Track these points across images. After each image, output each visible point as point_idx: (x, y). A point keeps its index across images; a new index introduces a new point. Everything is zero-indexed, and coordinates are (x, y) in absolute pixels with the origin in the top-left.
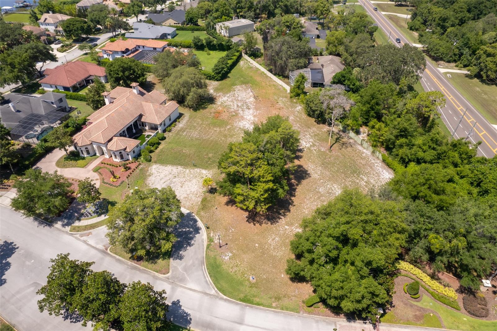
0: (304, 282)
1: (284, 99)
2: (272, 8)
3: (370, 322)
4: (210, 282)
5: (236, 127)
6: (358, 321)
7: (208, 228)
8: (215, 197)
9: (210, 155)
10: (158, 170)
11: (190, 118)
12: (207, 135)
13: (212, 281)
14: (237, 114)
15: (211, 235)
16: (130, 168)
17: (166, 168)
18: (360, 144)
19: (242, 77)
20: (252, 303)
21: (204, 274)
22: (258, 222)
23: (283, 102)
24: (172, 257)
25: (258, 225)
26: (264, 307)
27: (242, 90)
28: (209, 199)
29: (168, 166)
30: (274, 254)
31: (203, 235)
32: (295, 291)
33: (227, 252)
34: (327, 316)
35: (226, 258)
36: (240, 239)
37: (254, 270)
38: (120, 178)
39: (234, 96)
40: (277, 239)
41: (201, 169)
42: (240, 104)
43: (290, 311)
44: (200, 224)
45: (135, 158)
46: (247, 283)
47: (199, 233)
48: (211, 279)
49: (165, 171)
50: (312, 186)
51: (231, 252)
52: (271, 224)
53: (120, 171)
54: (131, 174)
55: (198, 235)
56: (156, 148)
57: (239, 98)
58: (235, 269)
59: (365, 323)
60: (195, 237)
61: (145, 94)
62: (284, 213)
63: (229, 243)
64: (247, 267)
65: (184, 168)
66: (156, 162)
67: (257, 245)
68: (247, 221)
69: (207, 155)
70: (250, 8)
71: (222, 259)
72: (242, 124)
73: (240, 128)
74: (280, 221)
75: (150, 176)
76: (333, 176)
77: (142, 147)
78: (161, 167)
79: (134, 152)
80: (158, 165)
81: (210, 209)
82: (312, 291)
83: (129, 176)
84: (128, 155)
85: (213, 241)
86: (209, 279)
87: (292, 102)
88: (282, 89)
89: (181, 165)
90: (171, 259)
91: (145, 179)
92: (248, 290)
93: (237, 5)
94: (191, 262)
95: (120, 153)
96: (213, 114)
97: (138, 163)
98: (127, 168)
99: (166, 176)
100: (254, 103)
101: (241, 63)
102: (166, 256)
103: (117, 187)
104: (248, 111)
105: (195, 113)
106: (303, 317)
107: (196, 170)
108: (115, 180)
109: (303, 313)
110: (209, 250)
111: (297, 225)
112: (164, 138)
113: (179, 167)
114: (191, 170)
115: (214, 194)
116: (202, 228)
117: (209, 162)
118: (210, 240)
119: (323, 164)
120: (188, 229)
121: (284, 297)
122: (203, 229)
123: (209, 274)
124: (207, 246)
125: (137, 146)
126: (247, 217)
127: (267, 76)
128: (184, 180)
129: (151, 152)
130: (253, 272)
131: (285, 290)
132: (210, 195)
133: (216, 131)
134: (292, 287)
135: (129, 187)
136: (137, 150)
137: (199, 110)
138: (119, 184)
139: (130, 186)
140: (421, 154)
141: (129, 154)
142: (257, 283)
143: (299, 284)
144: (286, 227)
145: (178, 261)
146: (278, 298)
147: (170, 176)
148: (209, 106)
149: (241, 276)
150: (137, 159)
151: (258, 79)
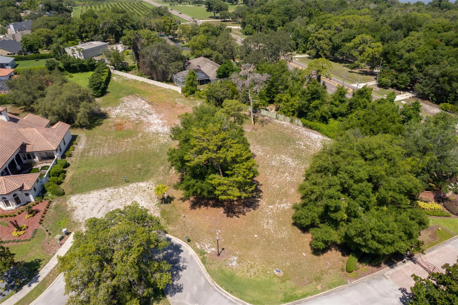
0: (327, 251)
1: (180, 99)
2: (119, 29)
3: (407, 260)
4: (235, 300)
5: (149, 133)
6: (398, 263)
7: (189, 241)
8: (174, 206)
9: (139, 166)
10: (81, 201)
11: (88, 137)
12: (120, 148)
13: (236, 297)
14: (141, 122)
15: (198, 247)
16: (37, 212)
17: (91, 195)
18: (275, 118)
19: (123, 89)
20: (297, 298)
21: (222, 294)
22: (240, 212)
23: (181, 102)
24: (167, 293)
25: (241, 216)
26: (311, 295)
27: (131, 100)
28: (168, 210)
29: (92, 192)
30: (280, 236)
31: (188, 251)
32: (327, 264)
33: (230, 257)
34: (372, 273)
35: (234, 264)
36: (233, 237)
37: (273, 263)
38: (27, 227)
39: (126, 107)
40: (270, 221)
41: (137, 183)
42: (138, 113)
43: (339, 286)
44: (176, 240)
45: (38, 196)
46: (276, 280)
47: (182, 251)
48: (234, 295)
49: (91, 199)
50: (263, 163)
51: (235, 255)
52: (254, 209)
53: (24, 219)
54: (43, 217)
55: (182, 253)
56: (64, 177)
57: (133, 108)
58: (253, 271)
59: (404, 262)
60: (180, 257)
61: (19, 120)
62: (257, 195)
63: (224, 247)
64: (264, 263)
65: (114, 188)
66: (72, 193)
67: (256, 236)
68: (228, 216)
69: (135, 166)
70: (96, 32)
71: (230, 267)
72: (153, 129)
73: (154, 133)
74: (260, 203)
75: (74, 210)
76: (275, 149)
77: (44, 180)
78: (83, 196)
79: (35, 189)
80: (77, 196)
81: (177, 220)
82: (341, 256)
83: (42, 220)
84: (27, 195)
85: (205, 253)
86: (231, 297)
87: (189, 100)
88: (172, 92)
89: (109, 186)
90: (168, 297)
91: (68, 216)
92: (282, 285)
93: (80, 29)
94: (195, 288)
95: (14, 195)
96: (113, 128)
97: (47, 202)
98: (33, 213)
99: (96, 204)
100: (152, 108)
101: (114, 78)
102: (159, 295)
103: (30, 240)
104: (152, 116)
105: (91, 131)
106: (354, 285)
107: (131, 185)
108: (21, 233)
109: (351, 282)
110: (208, 264)
111: (278, 201)
112: (67, 165)
113: (107, 189)
114: (126, 188)
115: (171, 202)
116: (181, 244)
117: (142, 173)
118: (201, 253)
119: (258, 142)
120: (165, 252)
121: (322, 274)
122: (183, 245)
123: (227, 290)
124: (202, 261)
125: (37, 181)
126: (224, 213)
127: (149, 85)
128: (124, 201)
129: (59, 183)
130: (273, 265)
131: (317, 268)
132: (166, 205)
133: (128, 142)
134: (321, 261)
135: (50, 234)
136: (38, 186)
137: (94, 127)
138: (31, 236)
139: (51, 232)
140: (336, 110)
141: (29, 193)
142: (285, 274)
143: (324, 254)
144: (270, 207)
145: (178, 294)
146: (318, 279)
147: (102, 202)
148: (104, 121)
149: (264, 275)
150: (43, 197)
151: (142, 88)
